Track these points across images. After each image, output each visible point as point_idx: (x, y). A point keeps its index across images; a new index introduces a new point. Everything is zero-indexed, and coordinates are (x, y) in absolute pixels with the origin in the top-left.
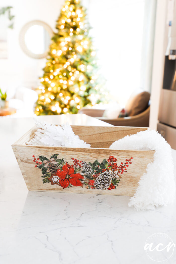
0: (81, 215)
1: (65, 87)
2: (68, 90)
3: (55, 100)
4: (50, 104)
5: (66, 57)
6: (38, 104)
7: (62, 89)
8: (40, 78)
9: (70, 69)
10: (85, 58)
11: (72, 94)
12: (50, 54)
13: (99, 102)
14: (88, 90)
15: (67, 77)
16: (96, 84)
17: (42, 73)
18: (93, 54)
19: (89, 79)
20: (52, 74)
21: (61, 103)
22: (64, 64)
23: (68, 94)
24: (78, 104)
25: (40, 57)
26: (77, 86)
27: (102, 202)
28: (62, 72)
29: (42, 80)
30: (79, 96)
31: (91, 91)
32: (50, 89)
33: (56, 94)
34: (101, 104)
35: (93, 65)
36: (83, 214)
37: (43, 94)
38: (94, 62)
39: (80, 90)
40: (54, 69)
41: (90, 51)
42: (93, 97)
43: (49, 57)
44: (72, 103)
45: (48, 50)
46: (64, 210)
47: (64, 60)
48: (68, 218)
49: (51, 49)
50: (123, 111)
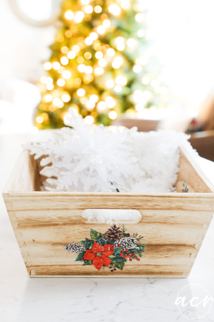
0: (118, 305)
1: (88, 79)
2: (93, 84)
3: (71, 102)
4: (63, 110)
5: (90, 24)
6: (39, 111)
7: (82, 83)
8: (43, 62)
9: (97, 45)
10: (125, 25)
11: (101, 92)
12: (61, 18)
13: (149, 105)
14: (130, 85)
15: (93, 61)
16: (145, 72)
17: (47, 53)
18: (138, 18)
19: (131, 63)
20: (65, 55)
21: (81, 108)
22: (85, 36)
23: (94, 90)
24: (112, 110)
25: (44, 25)
26: (109, 76)
27: (153, 282)
28: (83, 52)
29: (48, 66)
30: (114, 95)
31: (135, 86)
32: (61, 83)
33: (72, 92)
34: (152, 108)
35: (139, 39)
36: (120, 303)
37: (48, 92)
38: (140, 33)
39: (115, 85)
40: (69, 46)
41: (134, 13)
42: (138, 97)
43: (60, 24)
44: (102, 108)
45: (57, 12)
46: (88, 297)
47: (86, 30)
48: (95, 309)
49: (63, 9)
50: (193, 122)
